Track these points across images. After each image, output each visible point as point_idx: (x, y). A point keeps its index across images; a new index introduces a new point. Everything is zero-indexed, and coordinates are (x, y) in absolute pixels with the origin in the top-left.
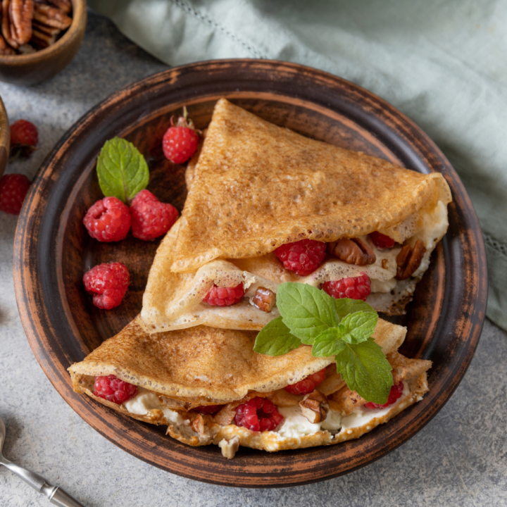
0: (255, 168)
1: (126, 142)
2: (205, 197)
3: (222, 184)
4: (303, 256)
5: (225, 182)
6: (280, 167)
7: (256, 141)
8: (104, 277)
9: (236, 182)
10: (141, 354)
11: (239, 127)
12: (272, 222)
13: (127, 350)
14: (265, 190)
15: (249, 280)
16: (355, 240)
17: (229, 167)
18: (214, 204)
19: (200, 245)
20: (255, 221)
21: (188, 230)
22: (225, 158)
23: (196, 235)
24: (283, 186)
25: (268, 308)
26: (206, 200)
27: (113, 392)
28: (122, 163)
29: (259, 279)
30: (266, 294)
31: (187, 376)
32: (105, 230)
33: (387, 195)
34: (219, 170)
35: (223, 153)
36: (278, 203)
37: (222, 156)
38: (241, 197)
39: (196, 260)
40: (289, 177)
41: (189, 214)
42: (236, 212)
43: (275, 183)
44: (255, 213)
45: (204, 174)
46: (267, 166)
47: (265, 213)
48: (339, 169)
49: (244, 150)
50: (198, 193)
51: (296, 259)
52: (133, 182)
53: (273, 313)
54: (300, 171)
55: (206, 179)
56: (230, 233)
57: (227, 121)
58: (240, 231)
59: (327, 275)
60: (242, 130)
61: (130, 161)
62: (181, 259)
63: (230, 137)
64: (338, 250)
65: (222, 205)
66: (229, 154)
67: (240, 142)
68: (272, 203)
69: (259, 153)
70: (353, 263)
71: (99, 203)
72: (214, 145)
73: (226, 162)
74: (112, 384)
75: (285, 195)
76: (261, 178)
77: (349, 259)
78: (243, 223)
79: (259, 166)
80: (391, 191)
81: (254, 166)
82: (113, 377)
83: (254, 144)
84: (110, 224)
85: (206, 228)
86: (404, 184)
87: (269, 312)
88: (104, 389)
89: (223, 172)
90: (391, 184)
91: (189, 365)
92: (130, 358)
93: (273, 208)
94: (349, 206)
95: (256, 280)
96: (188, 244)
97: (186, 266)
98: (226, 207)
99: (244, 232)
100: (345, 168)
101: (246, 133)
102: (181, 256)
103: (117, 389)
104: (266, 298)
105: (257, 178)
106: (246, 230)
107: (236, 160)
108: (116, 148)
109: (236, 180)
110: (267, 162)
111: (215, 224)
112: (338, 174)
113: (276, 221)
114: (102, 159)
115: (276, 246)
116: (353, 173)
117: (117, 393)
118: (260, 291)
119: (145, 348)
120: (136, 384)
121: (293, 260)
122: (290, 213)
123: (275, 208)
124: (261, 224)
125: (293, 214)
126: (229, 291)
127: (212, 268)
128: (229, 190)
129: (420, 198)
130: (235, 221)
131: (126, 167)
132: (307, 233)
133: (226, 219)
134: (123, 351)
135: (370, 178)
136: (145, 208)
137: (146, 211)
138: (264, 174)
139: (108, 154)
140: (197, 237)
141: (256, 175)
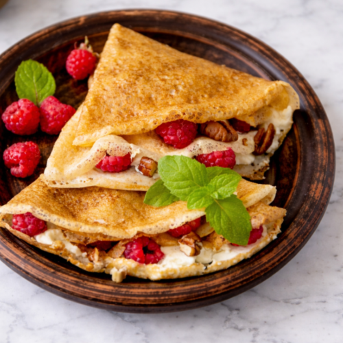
0: (140, 71)
1: (37, 63)
2: (101, 93)
3: (114, 83)
4: (179, 132)
5: (117, 82)
6: (159, 70)
7: (142, 53)
8: (20, 151)
9: (125, 82)
10: (52, 200)
11: (129, 43)
12: (154, 109)
13: (40, 196)
14: (148, 87)
15: (135, 151)
16: (220, 123)
17: (120, 71)
18: (109, 97)
19: (97, 125)
20: (140, 108)
21: (88, 115)
22: (117, 65)
23: (94, 119)
24: (162, 83)
25: (150, 173)
26: (103, 95)
27: (27, 226)
28: (34, 77)
29: (143, 150)
30: (148, 162)
31: (88, 219)
32: (18, 121)
33: (243, 92)
34: (113, 73)
35: (115, 61)
36: (158, 95)
37: (115, 63)
38: (130, 92)
39: (93, 135)
40: (166, 77)
41: (89, 104)
42: (125, 102)
43: (156, 81)
44: (140, 102)
45: (101, 77)
46: (149, 70)
47: (148, 103)
48: (206, 72)
49: (132, 59)
50: (96, 90)
51: (174, 134)
52: (42, 91)
53: (154, 177)
54: (175, 73)
55: (103, 80)
56: (120, 117)
57: (119, 39)
58: (128, 117)
59: (200, 149)
60: (131, 45)
61: (40, 76)
62: (82, 135)
63: (122, 50)
64: (208, 130)
65: (114, 98)
66: (120, 62)
67: (128, 54)
68: (153, 96)
69: (143, 61)
70: (220, 140)
71: (15, 103)
72: (109, 56)
73: (118, 67)
74: (26, 220)
75: (164, 90)
76: (145, 78)
77: (217, 137)
78: (131, 110)
79: (144, 70)
80: (247, 89)
81: (139, 70)
82: (29, 214)
83: (140, 56)
84: (22, 117)
85: (102, 114)
86: (258, 85)
87: (151, 177)
88: (19, 224)
89: (115, 75)
90: (247, 85)
91: (90, 211)
92: (43, 202)
93: (154, 99)
94: (214, 98)
95: (141, 150)
96: (88, 125)
97: (85, 139)
98: (117, 99)
99: (131, 116)
100: (211, 72)
101: (134, 47)
102: (81, 133)
103: (30, 224)
104: (149, 166)
105: (141, 78)
106: (133, 115)
107: (125, 66)
108: (30, 67)
109: (125, 80)
110: (150, 67)
111: (109, 111)
112: (206, 76)
113: (156, 108)
114: (19, 73)
115: (158, 124)
116: (217, 76)
117: (30, 227)
118: (144, 160)
119: (55, 197)
120: (47, 220)
121: (171, 135)
122: (167, 103)
123: (156, 99)
124: (145, 110)
125: (170, 103)
126: (118, 160)
127: (105, 141)
128: (120, 87)
129: (270, 96)
130: (125, 109)
131: (37, 80)
132: (182, 115)
133: (117, 108)
134: (38, 197)
135: (230, 81)
136: (50, 107)
137: (51, 109)
138: (147, 76)
139: (24, 71)
140: (95, 120)
141: (141, 76)
